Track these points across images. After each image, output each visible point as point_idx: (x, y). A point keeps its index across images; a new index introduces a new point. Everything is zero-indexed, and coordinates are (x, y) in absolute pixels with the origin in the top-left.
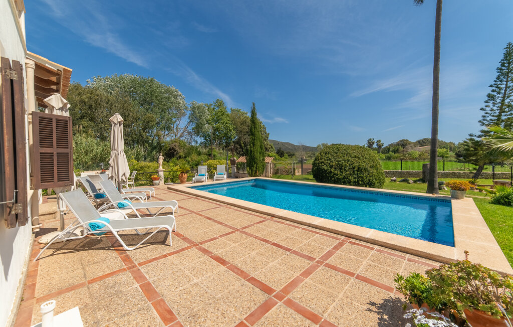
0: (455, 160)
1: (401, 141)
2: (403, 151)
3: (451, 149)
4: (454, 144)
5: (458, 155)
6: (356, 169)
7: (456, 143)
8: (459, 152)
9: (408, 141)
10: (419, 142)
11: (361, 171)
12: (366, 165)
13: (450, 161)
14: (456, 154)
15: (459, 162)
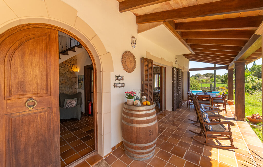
0: (221, 83)
1: (197, 74)
2: (198, 79)
3: (219, 78)
4: (220, 76)
5: (222, 81)
6: (192, 85)
7: (221, 76)
8: (222, 79)
9: (200, 74)
10: (205, 75)
11: (194, 86)
12: (195, 84)
13: (219, 83)
14: (221, 80)
15: (222, 84)
